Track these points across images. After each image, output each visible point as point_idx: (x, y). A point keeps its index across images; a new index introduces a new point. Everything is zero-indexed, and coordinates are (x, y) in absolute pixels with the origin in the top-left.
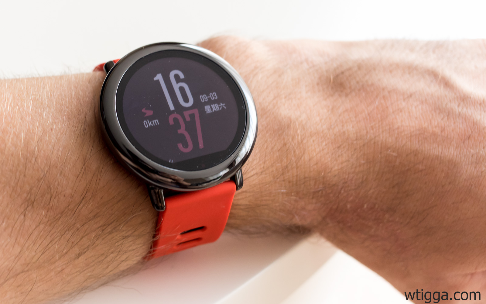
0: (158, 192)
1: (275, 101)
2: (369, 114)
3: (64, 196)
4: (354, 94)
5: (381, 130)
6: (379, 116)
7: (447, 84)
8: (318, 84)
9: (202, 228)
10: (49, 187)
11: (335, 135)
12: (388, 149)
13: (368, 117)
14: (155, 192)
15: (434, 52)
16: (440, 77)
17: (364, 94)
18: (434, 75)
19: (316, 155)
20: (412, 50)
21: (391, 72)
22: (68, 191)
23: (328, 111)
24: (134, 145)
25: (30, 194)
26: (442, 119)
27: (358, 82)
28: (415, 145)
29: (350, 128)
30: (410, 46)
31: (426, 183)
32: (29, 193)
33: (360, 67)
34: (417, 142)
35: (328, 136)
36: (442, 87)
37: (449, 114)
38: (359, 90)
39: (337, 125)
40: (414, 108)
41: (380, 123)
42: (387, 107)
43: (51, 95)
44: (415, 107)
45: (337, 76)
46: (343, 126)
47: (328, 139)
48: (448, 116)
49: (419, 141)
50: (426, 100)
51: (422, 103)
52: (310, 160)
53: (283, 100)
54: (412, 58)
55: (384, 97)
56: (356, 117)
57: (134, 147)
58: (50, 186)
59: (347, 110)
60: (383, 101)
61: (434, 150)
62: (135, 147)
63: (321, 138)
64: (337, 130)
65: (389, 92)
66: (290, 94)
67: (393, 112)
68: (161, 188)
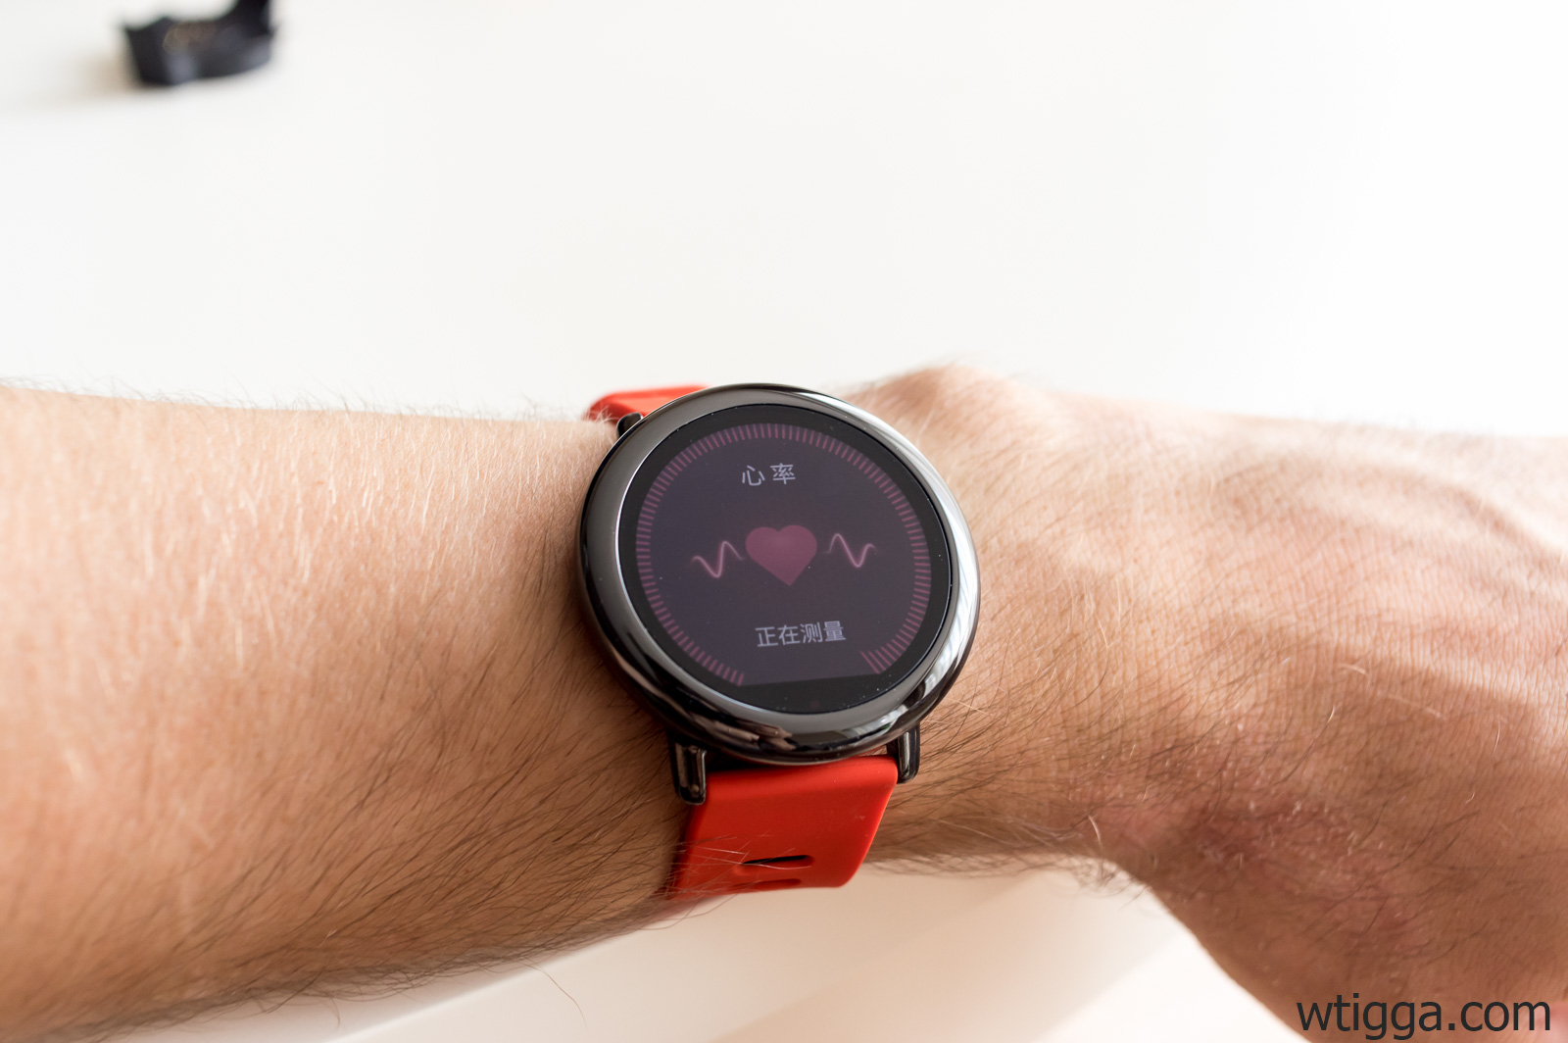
0: (695, 754)
1: (1057, 528)
2: (1303, 578)
4: (1267, 527)
5: (1334, 617)
6: (1331, 585)
7: (1496, 522)
9: (801, 859)
11: (1211, 621)
13: (1302, 585)
14: (686, 753)
16: (1481, 507)
17: (1292, 530)
18: (1469, 504)
20: (1407, 445)
21: (1361, 484)
23: (1197, 562)
24: (645, 626)
26: (1490, 604)
27: (1278, 501)
28: (1423, 658)
29: (1255, 609)
31: (1452, 755)
33: (1283, 466)
34: (1428, 652)
35: (1194, 623)
37: (1507, 593)
38: (1282, 520)
39: (1219, 598)
40: (1418, 573)
41: (1334, 600)
42: (1352, 566)
44: (1423, 572)
45: (1226, 481)
46: (1234, 601)
47: (1193, 629)
48: (1504, 597)
49: (1432, 652)
50: (1448, 557)
51: (1440, 562)
54: (1411, 460)
55: (1343, 540)
56: (1269, 583)
57: (645, 631)
59: (1247, 565)
60: (1340, 550)
61: (1471, 673)
62: (649, 632)
63: (1176, 626)
64: (1217, 608)
65: (1357, 531)
67: (1367, 579)
68: (702, 746)
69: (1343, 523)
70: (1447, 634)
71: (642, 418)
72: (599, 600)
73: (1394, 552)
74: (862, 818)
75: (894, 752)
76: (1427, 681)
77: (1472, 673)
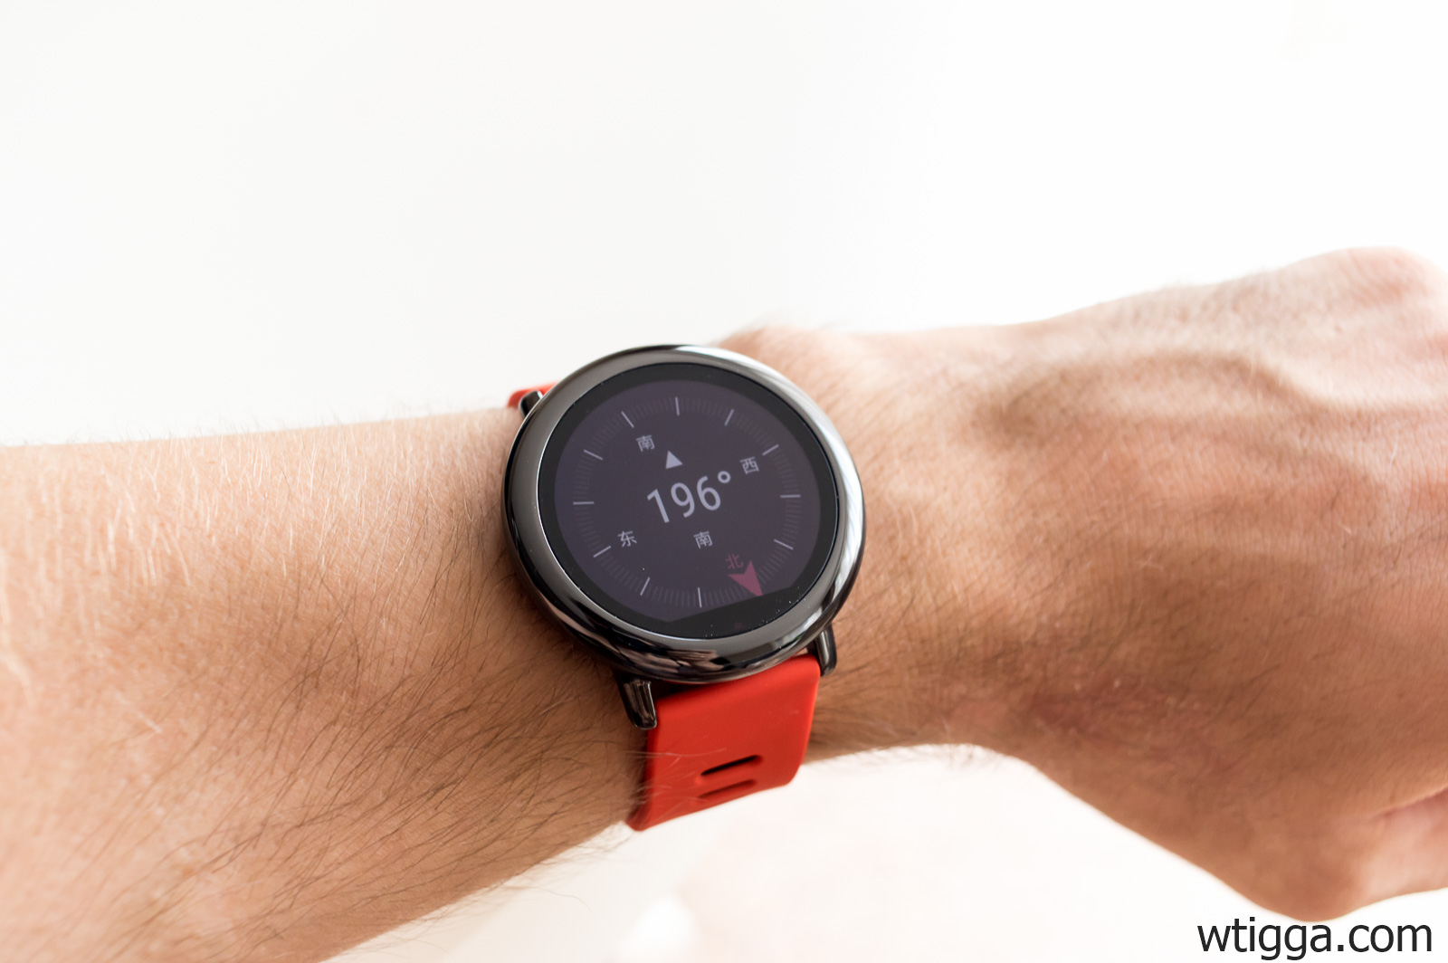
0: (641, 687)
2: (1093, 482)
3: (392, 663)
4: (1056, 439)
5: (1124, 513)
6: (1118, 483)
7: (1268, 385)
8: (974, 424)
9: (752, 760)
10: (354, 642)
12: (1145, 553)
13: (1093, 489)
14: (634, 687)
15: (1235, 309)
16: (1253, 371)
17: (1079, 437)
18: (1236, 370)
19: (979, 578)
20: (1184, 317)
21: (1138, 378)
22: (400, 653)
25: (307, 658)
26: (1266, 471)
27: (1063, 411)
28: (1208, 538)
30: (1180, 307)
31: (1246, 620)
32: (306, 655)
33: (1064, 377)
34: (1212, 530)
36: (1260, 396)
37: (1281, 456)
38: (1068, 429)
40: (1197, 455)
41: (1122, 499)
42: (1135, 461)
43: (359, 452)
44: (1201, 454)
45: (1015, 402)
48: (1279, 461)
49: (1216, 530)
50: (1224, 433)
51: (1216, 440)
52: (966, 590)
53: (897, 462)
55: (1125, 438)
58: (356, 640)
65: (1137, 426)
66: (910, 449)
67: (1150, 471)
68: (647, 679)
69: (1123, 422)
70: (1225, 510)
71: (541, 396)
72: (534, 567)
73: (1173, 439)
74: (797, 712)
75: (814, 651)
76: (1213, 556)
77: (1252, 542)
